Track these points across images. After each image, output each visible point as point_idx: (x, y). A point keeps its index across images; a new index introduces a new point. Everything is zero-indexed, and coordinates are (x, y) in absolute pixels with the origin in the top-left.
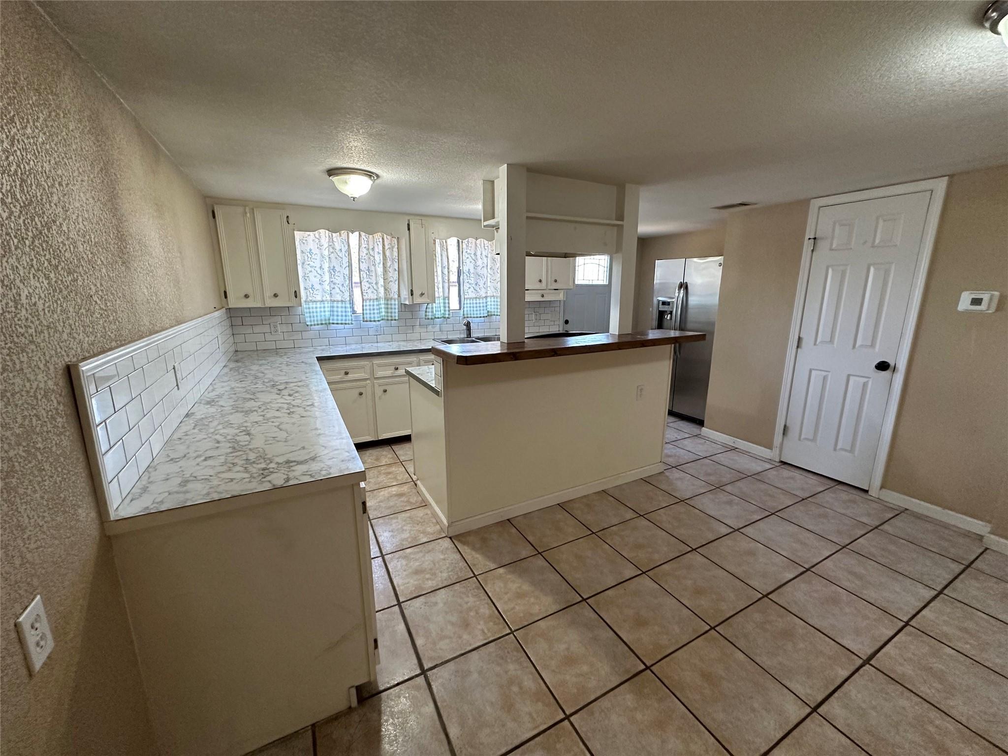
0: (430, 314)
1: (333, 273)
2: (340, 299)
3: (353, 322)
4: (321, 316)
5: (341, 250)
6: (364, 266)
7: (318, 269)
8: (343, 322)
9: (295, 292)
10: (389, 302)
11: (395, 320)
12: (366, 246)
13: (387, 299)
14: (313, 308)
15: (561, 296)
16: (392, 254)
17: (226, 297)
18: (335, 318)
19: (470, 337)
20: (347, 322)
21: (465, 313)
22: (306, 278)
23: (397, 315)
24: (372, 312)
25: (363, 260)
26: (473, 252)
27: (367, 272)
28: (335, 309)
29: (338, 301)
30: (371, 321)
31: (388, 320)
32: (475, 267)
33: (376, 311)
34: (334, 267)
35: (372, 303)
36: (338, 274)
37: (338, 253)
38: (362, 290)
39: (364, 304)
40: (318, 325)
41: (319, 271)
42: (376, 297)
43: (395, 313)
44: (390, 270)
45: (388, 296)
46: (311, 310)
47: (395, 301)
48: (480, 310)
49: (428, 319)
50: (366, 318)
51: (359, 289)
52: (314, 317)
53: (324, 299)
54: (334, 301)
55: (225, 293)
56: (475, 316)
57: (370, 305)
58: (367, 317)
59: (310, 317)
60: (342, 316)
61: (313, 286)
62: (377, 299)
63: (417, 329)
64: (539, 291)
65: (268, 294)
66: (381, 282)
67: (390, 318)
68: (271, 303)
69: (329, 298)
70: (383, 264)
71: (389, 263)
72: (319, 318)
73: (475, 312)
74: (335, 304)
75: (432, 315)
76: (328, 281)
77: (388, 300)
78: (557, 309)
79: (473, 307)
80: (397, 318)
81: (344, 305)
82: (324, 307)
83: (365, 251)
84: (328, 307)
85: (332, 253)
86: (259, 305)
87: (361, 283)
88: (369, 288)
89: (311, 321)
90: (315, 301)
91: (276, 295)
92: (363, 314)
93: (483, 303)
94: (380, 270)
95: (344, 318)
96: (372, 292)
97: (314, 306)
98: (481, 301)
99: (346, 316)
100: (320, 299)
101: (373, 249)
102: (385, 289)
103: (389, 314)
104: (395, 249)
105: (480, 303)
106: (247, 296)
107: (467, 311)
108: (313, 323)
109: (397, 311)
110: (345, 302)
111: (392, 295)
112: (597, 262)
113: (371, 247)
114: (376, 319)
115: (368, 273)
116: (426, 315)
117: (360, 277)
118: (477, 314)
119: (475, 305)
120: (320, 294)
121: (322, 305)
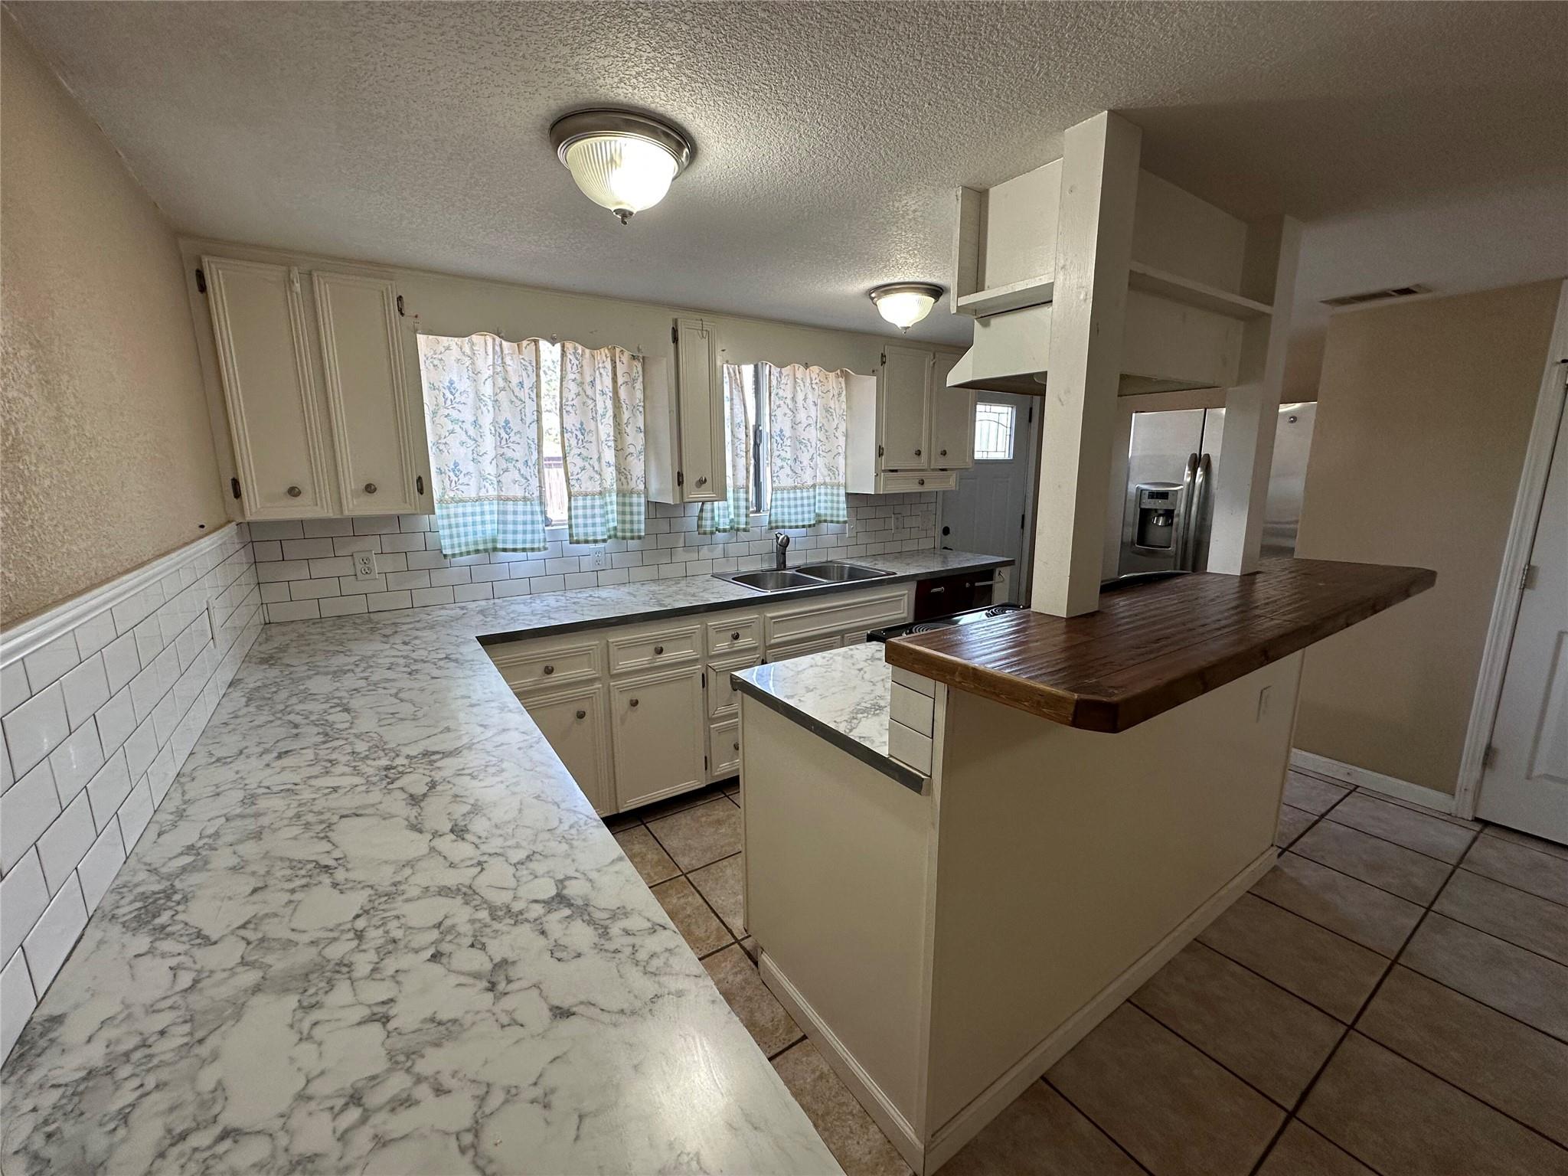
0: (709, 523)
1: (504, 435)
2: (520, 494)
3: (548, 545)
4: (475, 533)
5: (521, 384)
6: (571, 421)
7: (468, 426)
8: (528, 546)
9: (419, 479)
10: (627, 500)
11: (640, 538)
12: (578, 376)
13: (622, 493)
14: (456, 516)
15: (951, 483)
16: (632, 396)
17: (237, 494)
18: (510, 537)
19: (785, 568)
20: (536, 546)
21: (773, 518)
22: (442, 447)
23: (643, 526)
24: (590, 521)
25: (569, 408)
26: (790, 396)
27: (578, 433)
28: (510, 518)
29: (515, 500)
30: (587, 542)
31: (624, 538)
32: (795, 424)
33: (598, 520)
34: (507, 422)
35: (589, 502)
36: (516, 438)
37: (516, 390)
38: (566, 474)
39: (573, 504)
40: (468, 553)
41: (472, 432)
42: (598, 489)
43: (639, 522)
44: (628, 430)
45: (625, 487)
46: (453, 521)
47: (639, 497)
48: (803, 513)
49: (705, 533)
50: (577, 535)
51: (561, 471)
52: (459, 536)
53: (483, 493)
54: (508, 499)
55: (235, 483)
56: (793, 524)
57: (585, 507)
58: (580, 532)
59: (451, 537)
60: (525, 532)
61: (456, 464)
62: (600, 493)
63: (681, 555)
64: (917, 474)
65: (351, 483)
66: (609, 455)
67: (628, 534)
68: (356, 506)
69: (493, 493)
70: (615, 416)
71: (626, 415)
72: (471, 538)
73: (793, 517)
74: (510, 507)
75: (712, 526)
76: (491, 454)
77: (624, 496)
78: (932, 507)
79: (789, 507)
80: (643, 534)
81: (529, 508)
82: (482, 513)
83: (573, 387)
84: (491, 512)
85: (503, 389)
86: (326, 512)
87: (565, 457)
88: (583, 469)
89: (453, 547)
90: (461, 501)
91: (370, 489)
92: (570, 527)
93: (808, 498)
94: (606, 428)
95: (529, 537)
96: (591, 478)
97: (460, 510)
98: (805, 494)
99: (533, 532)
100: (473, 495)
101: (593, 383)
102: (619, 471)
103: (628, 526)
104: (639, 385)
105: (802, 498)
106: (293, 492)
107: (776, 514)
108: (457, 551)
109: (643, 517)
110: (531, 500)
111: (632, 485)
112: (995, 417)
113: (588, 379)
114: (599, 538)
115: (580, 437)
116: (699, 526)
117: (563, 447)
118: (796, 521)
119: (792, 503)
120: (473, 482)
121: (478, 509)
